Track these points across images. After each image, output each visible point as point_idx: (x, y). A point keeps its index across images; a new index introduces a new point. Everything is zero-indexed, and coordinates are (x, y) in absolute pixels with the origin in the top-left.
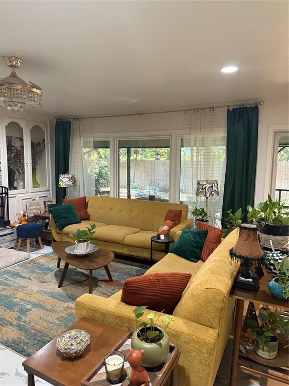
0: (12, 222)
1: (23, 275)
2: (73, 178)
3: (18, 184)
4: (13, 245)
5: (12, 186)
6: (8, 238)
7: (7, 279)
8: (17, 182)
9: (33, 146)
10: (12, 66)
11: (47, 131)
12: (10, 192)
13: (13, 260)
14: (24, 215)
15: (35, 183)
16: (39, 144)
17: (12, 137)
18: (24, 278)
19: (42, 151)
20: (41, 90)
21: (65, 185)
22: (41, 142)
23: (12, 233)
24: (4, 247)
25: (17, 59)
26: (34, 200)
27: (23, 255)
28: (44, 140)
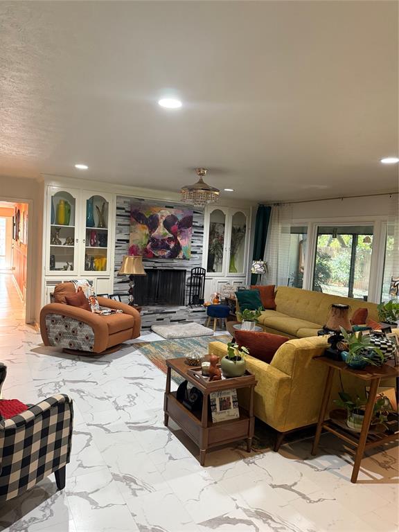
0: (206, 302)
1: (202, 344)
2: (266, 266)
3: (217, 268)
4: (204, 322)
5: (210, 269)
6: (200, 314)
7: (189, 345)
8: (217, 265)
9: (234, 231)
10: (200, 174)
11: (249, 218)
12: (207, 274)
13: (198, 333)
14: (217, 297)
15: (232, 268)
16: (239, 230)
17: (215, 223)
18: (201, 346)
19: (243, 237)
20: (218, 191)
21: (257, 271)
22: (242, 227)
23: (204, 311)
24: (196, 322)
25: (204, 169)
26: (229, 284)
27: (208, 330)
28: (245, 227)
